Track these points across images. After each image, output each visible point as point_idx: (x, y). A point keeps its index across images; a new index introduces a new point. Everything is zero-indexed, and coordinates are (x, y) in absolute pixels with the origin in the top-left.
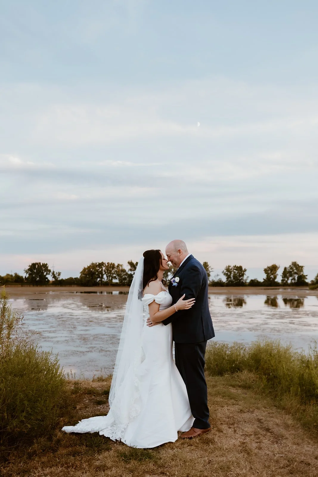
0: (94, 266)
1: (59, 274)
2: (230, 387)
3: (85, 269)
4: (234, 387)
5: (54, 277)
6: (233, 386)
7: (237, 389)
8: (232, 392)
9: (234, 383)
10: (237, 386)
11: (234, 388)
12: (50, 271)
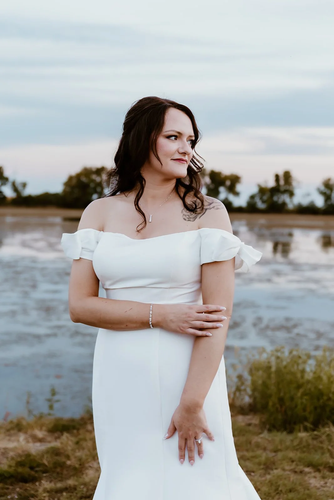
0: (87, 172)
1: (24, 185)
2: (307, 470)
3: (71, 178)
4: (319, 471)
5: (15, 189)
6: (316, 467)
7: (323, 477)
8: (312, 485)
9: (316, 457)
10: (325, 467)
11: (317, 474)
12: (6, 179)
